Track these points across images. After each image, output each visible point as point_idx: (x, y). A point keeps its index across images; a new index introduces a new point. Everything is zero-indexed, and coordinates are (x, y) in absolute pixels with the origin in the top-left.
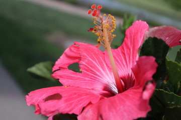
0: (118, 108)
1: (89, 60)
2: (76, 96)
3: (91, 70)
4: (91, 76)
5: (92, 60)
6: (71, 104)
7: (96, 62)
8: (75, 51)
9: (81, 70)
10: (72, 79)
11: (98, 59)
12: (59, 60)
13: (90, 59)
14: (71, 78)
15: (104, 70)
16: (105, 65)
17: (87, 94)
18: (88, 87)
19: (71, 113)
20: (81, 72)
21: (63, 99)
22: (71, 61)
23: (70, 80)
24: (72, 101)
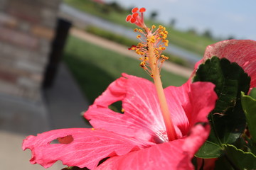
0: (145, 164)
1: (136, 97)
2: (98, 142)
3: (138, 112)
4: (137, 119)
5: (140, 98)
6: (86, 153)
7: (146, 101)
8: (122, 85)
9: (123, 110)
10: (107, 121)
11: (149, 97)
12: (100, 97)
13: (138, 96)
14: (106, 119)
15: (156, 112)
16: (158, 107)
17: (118, 142)
18: (127, 134)
19: (81, 166)
20: (123, 113)
21: (73, 144)
22: (115, 99)
23: (105, 123)
24: (89, 149)
